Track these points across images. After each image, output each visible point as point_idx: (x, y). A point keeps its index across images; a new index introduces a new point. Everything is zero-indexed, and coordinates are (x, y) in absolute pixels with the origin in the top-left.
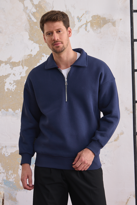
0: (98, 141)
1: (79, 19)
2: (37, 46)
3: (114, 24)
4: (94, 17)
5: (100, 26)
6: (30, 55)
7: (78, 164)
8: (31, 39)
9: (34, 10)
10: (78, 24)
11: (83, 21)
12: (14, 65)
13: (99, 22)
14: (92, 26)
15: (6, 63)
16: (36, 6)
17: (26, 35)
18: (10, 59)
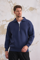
0: (29, 43)
1: (26, 8)
2: (14, 16)
3: (36, 10)
4: (30, 8)
5: (32, 10)
6: (12, 19)
7: (23, 50)
8: (12, 14)
9: (13, 6)
10: (25, 10)
11: (27, 9)
12: (7, 21)
13: (32, 9)
14: (30, 10)
15: (5, 21)
16: (13, 4)
17: (11, 13)
18: (6, 20)
